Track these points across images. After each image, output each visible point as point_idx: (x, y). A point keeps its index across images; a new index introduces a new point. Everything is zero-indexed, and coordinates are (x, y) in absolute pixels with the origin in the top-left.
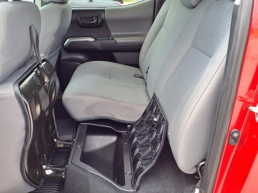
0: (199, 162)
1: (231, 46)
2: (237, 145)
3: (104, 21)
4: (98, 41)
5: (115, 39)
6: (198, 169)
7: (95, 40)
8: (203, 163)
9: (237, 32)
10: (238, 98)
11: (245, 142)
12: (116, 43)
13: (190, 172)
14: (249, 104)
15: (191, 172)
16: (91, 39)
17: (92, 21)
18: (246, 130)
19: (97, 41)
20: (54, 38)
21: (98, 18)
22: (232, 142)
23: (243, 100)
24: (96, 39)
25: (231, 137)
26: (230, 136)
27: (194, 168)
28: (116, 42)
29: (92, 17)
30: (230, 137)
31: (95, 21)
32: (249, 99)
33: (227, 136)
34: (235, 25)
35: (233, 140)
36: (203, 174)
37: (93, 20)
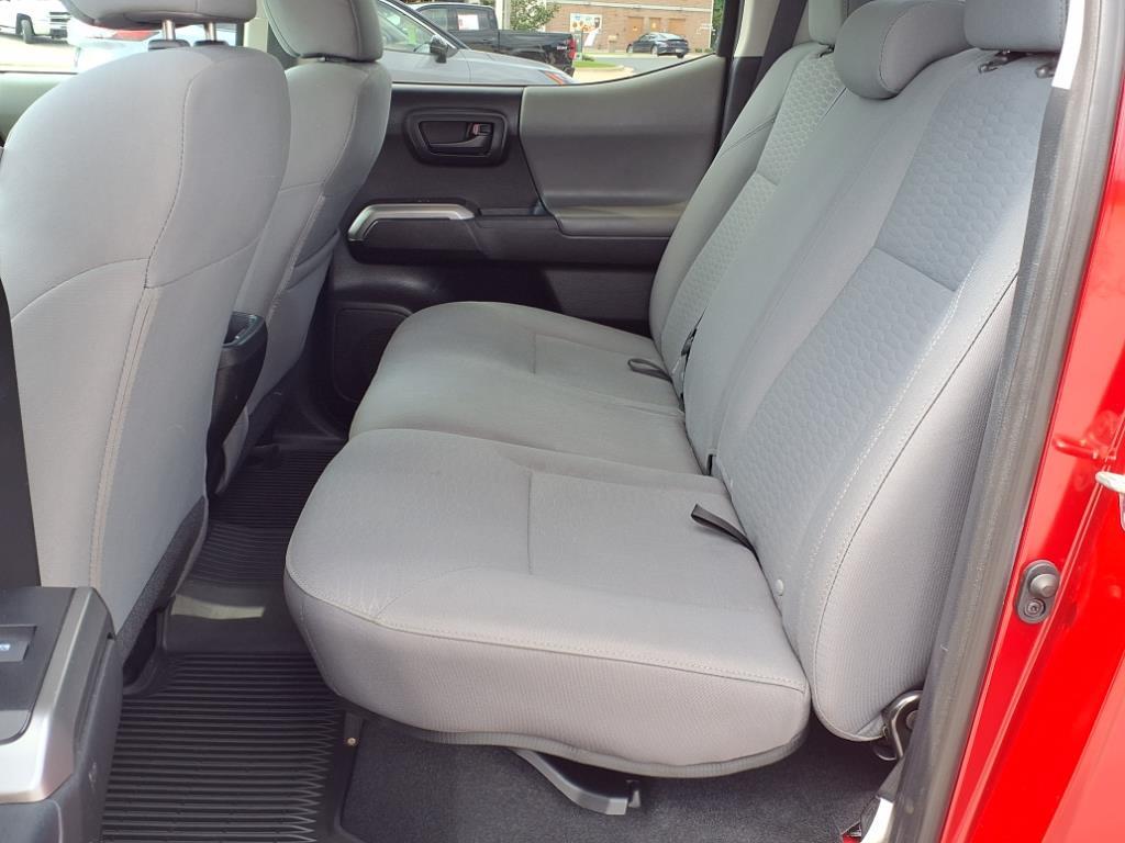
0: (896, 695)
1: (1036, 242)
2: (1047, 621)
3: (514, 140)
4: (487, 223)
5: (556, 216)
6: (894, 721)
7: (476, 215)
8: (911, 699)
9: (1060, 191)
10: (1054, 443)
11: (1079, 610)
12: (560, 230)
13: (861, 732)
14: (1100, 464)
15: (865, 735)
16: (457, 214)
17: (468, 139)
18: (1085, 564)
19: (481, 222)
20: (322, 199)
21: (492, 125)
22: (1028, 608)
23: (1073, 449)
24: (478, 214)
25: (1025, 589)
26: (1022, 585)
27: (876, 717)
28: (560, 227)
29: (469, 125)
30: (1021, 590)
31: (477, 142)
32: (1099, 447)
33: (1010, 587)
34: (1053, 162)
35: (1032, 604)
36: (911, 741)
37: (472, 136)
